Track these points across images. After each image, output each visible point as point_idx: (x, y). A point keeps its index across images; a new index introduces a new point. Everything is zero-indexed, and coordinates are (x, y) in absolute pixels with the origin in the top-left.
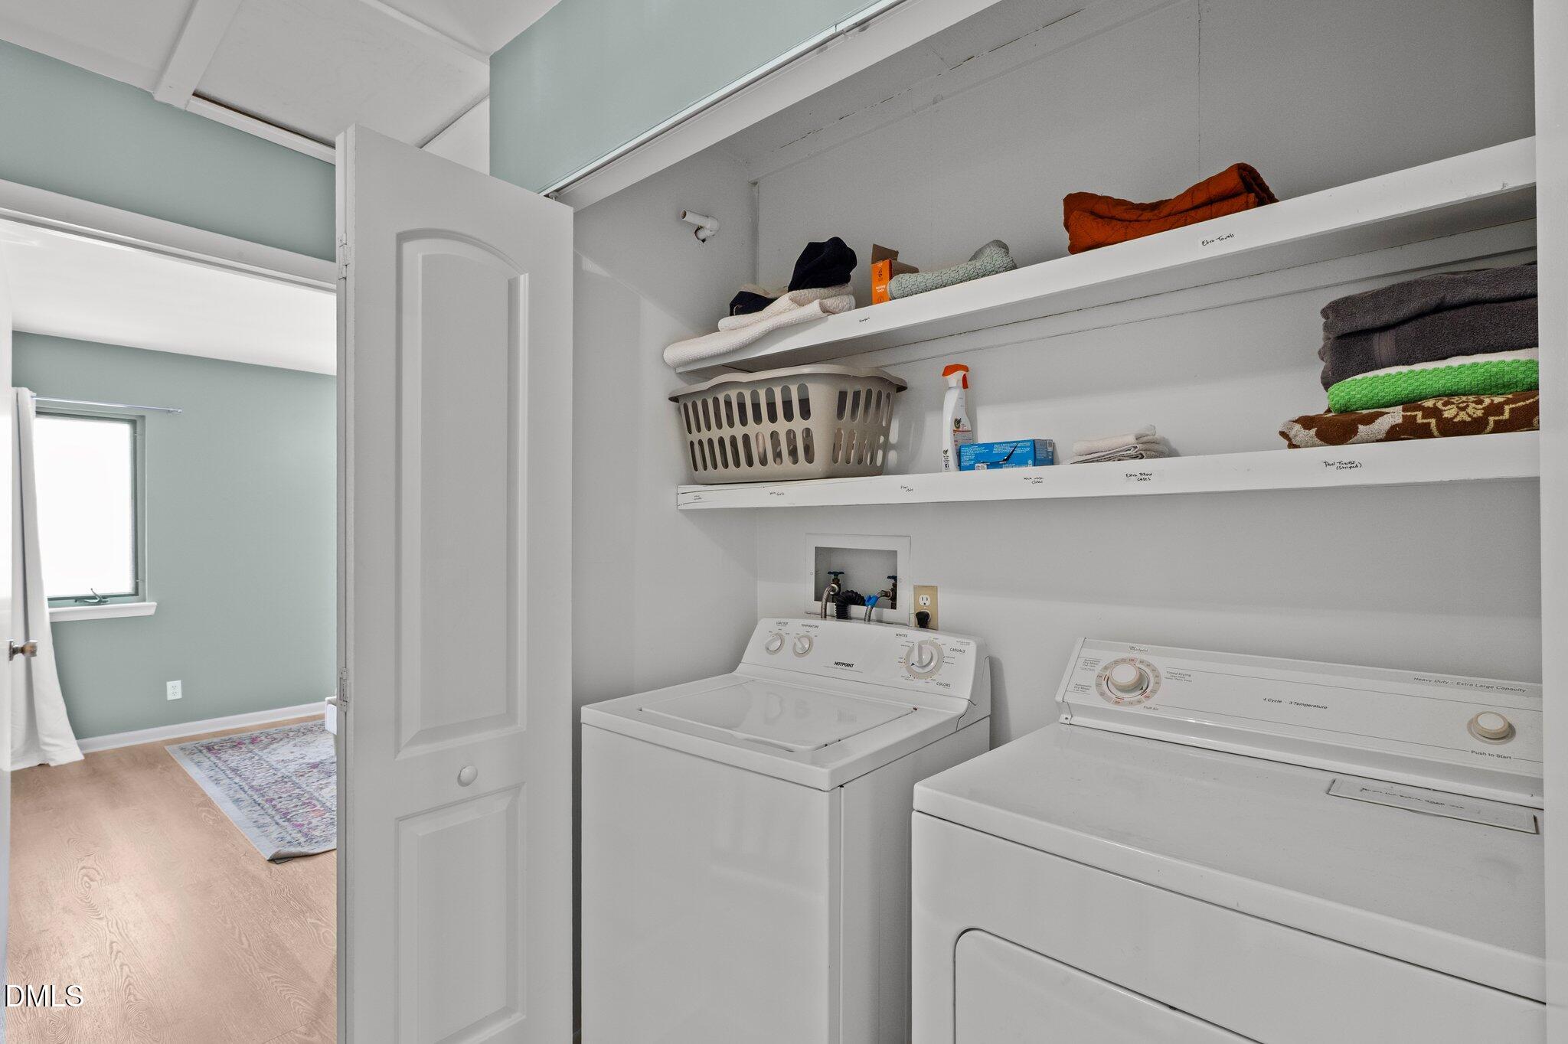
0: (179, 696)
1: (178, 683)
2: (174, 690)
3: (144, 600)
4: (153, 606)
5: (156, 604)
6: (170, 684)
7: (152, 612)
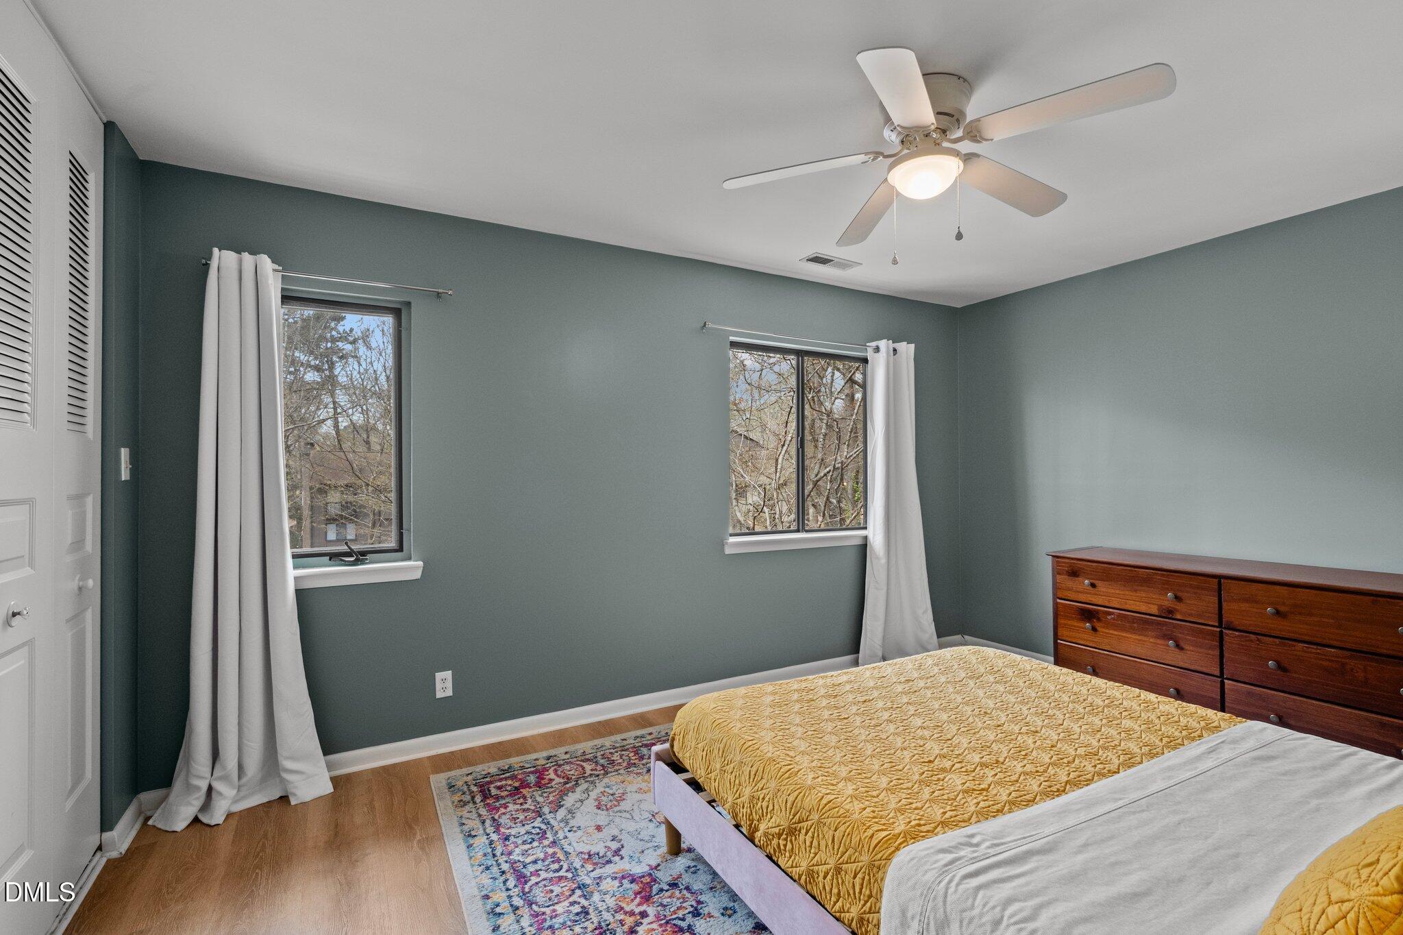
0: (449, 693)
1: (448, 674)
2: (444, 684)
3: (409, 559)
4: (417, 567)
5: (421, 563)
6: (439, 676)
7: (417, 575)
